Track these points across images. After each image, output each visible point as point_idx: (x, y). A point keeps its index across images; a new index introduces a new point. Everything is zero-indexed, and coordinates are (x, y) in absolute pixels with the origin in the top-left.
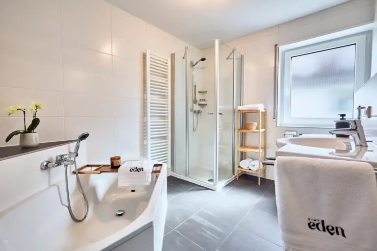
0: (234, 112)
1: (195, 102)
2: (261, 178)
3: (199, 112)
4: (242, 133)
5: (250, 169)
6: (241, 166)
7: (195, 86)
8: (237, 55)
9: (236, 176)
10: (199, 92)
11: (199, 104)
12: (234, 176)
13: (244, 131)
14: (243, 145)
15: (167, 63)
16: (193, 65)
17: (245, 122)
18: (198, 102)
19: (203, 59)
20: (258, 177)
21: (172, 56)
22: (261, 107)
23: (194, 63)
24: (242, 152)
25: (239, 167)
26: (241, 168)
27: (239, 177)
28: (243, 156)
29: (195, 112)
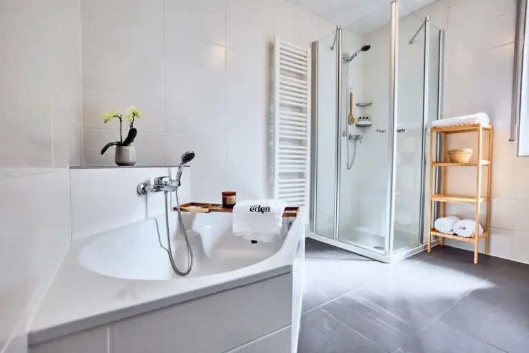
0: (424, 130)
1: (350, 120)
2: (479, 254)
3: (357, 138)
4: (440, 168)
5: (455, 234)
6: (437, 229)
7: (351, 94)
8: (431, 33)
9: (426, 246)
10: (357, 105)
11: (358, 126)
12: (421, 246)
13: (442, 165)
14: (440, 191)
15: (305, 57)
16: (347, 60)
17: (446, 147)
18: (356, 121)
19: (366, 48)
20: (473, 253)
21: (314, 46)
22: (482, 120)
23: (350, 56)
24: (438, 203)
25: (434, 230)
26: (438, 232)
27: (432, 249)
28: (440, 210)
29: (350, 137)
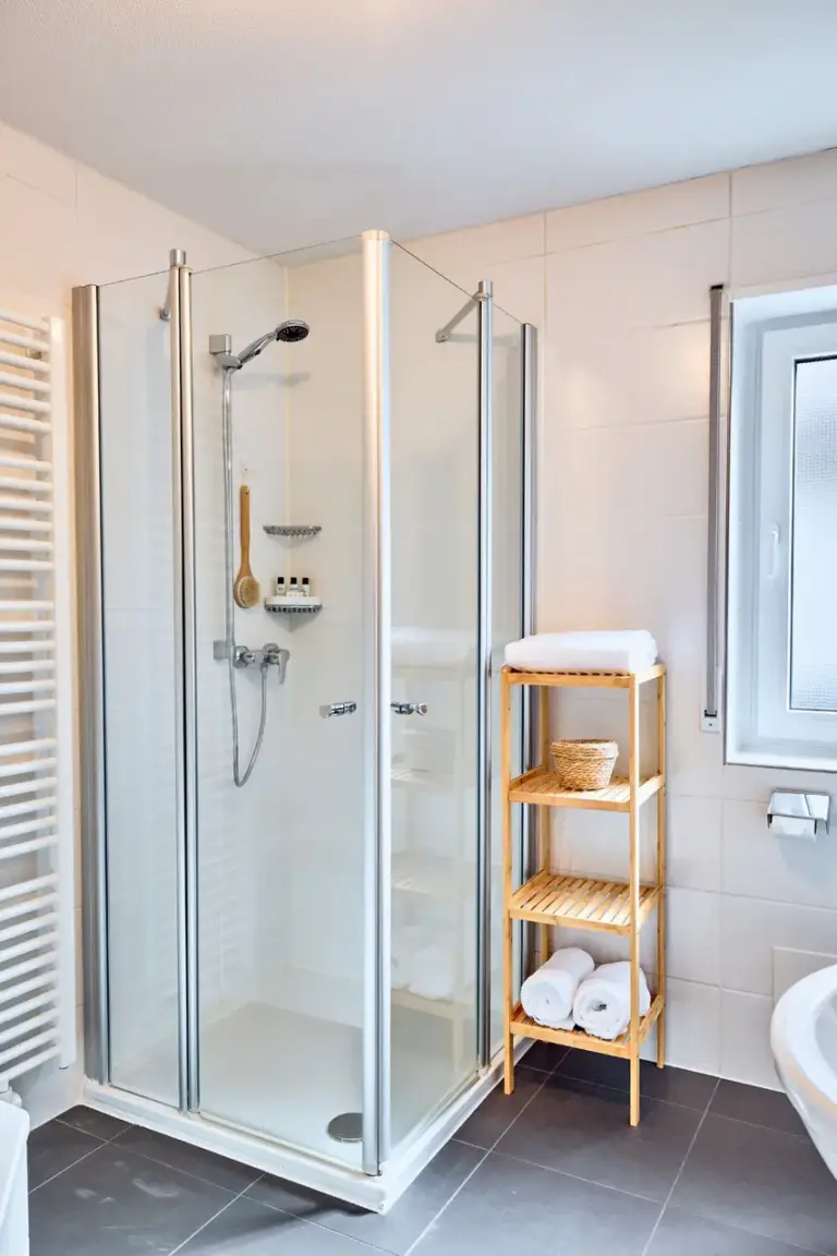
0: (483, 672)
1: (245, 593)
3: (270, 657)
4: (533, 808)
5: (578, 1028)
6: (529, 1010)
7: (244, 493)
8: (501, 326)
9: (499, 1071)
10: (270, 530)
11: (272, 609)
13: (542, 797)
14: (537, 872)
16: (227, 365)
17: (547, 742)
18: (265, 590)
19: (293, 333)
21: (82, 302)
22: (637, 656)
23: (237, 349)
24: (532, 926)
25: (518, 1012)
26: (530, 1020)
27: (517, 1071)
28: (536, 948)
29: (243, 660)
